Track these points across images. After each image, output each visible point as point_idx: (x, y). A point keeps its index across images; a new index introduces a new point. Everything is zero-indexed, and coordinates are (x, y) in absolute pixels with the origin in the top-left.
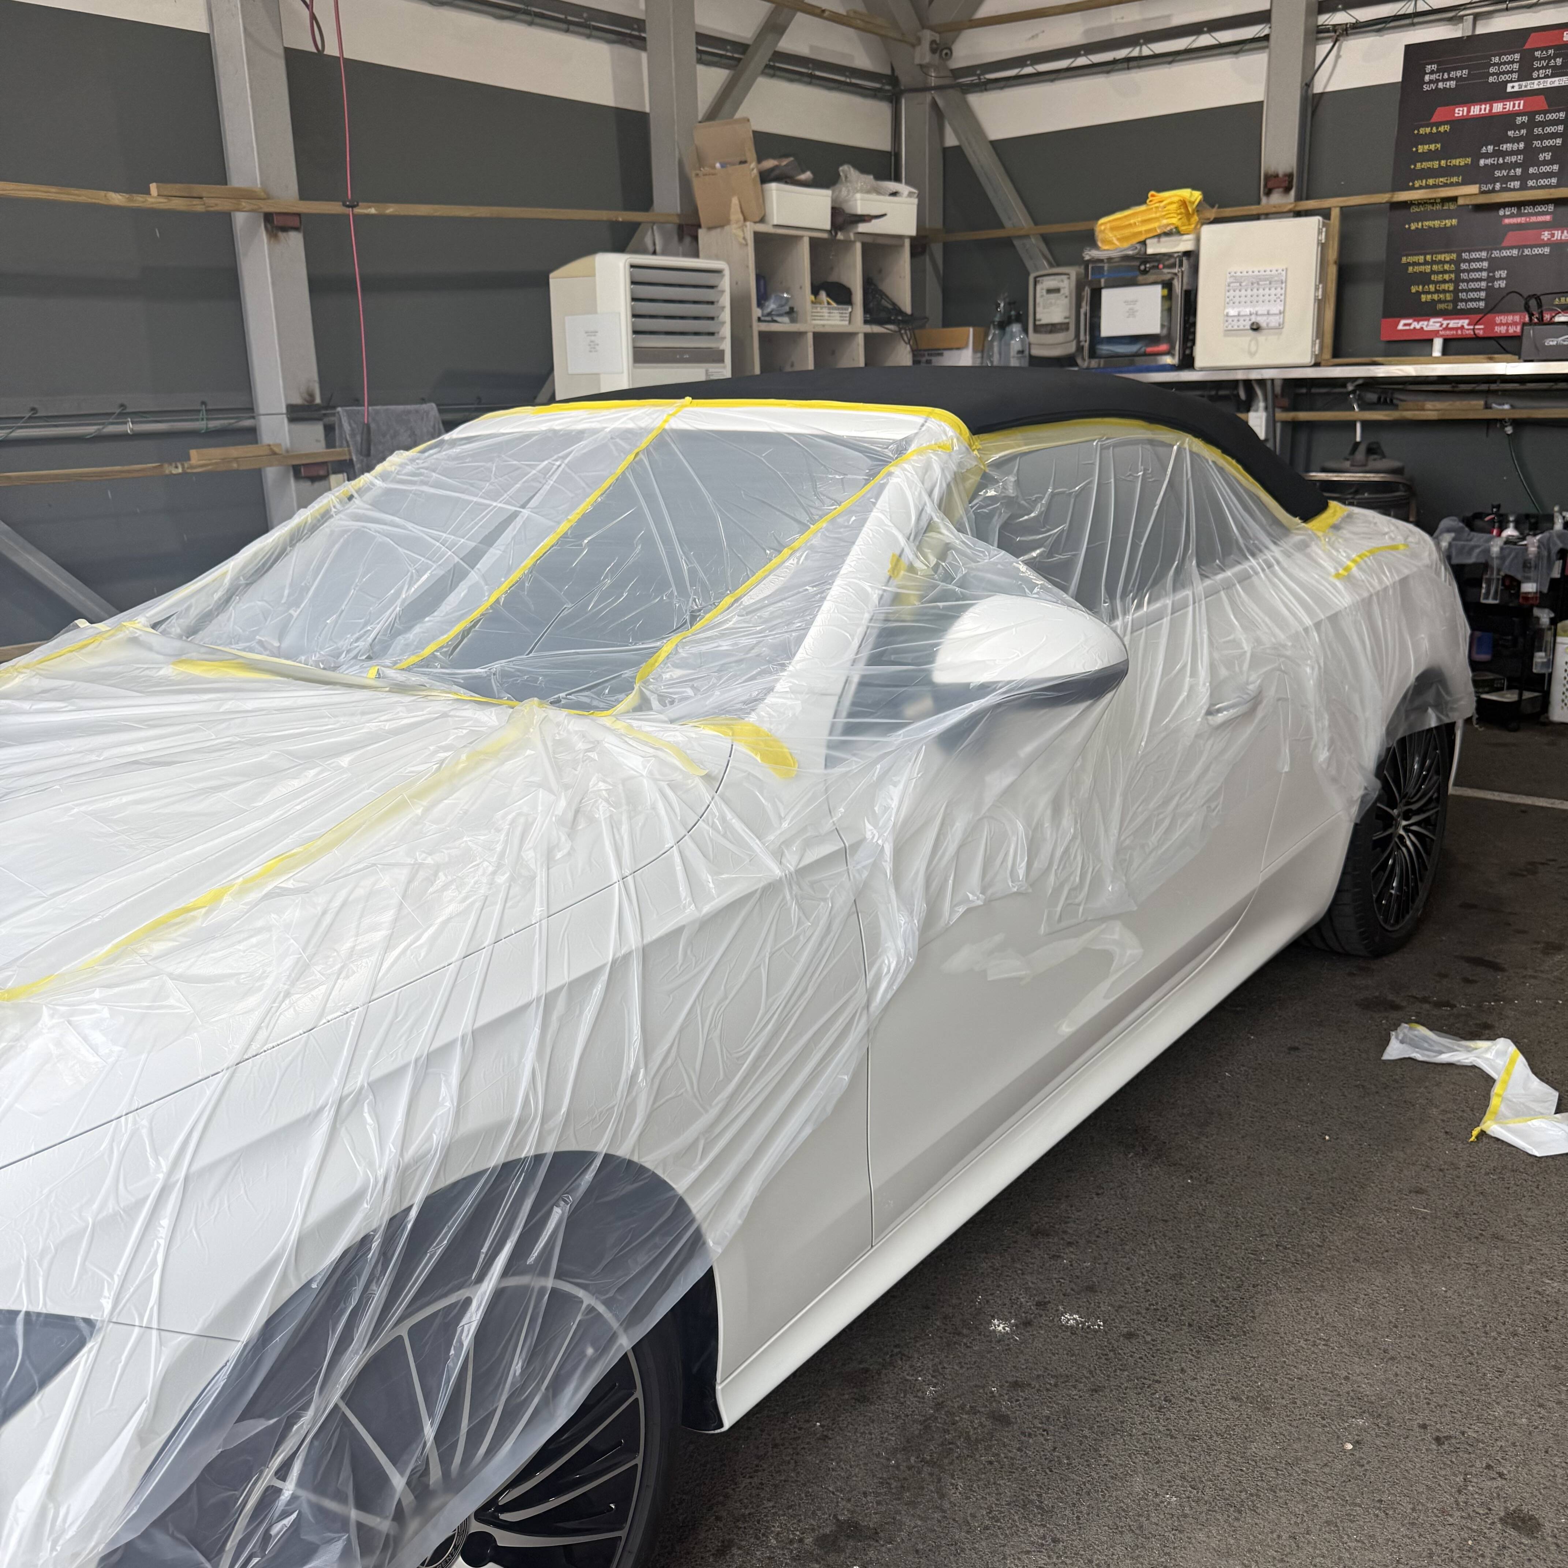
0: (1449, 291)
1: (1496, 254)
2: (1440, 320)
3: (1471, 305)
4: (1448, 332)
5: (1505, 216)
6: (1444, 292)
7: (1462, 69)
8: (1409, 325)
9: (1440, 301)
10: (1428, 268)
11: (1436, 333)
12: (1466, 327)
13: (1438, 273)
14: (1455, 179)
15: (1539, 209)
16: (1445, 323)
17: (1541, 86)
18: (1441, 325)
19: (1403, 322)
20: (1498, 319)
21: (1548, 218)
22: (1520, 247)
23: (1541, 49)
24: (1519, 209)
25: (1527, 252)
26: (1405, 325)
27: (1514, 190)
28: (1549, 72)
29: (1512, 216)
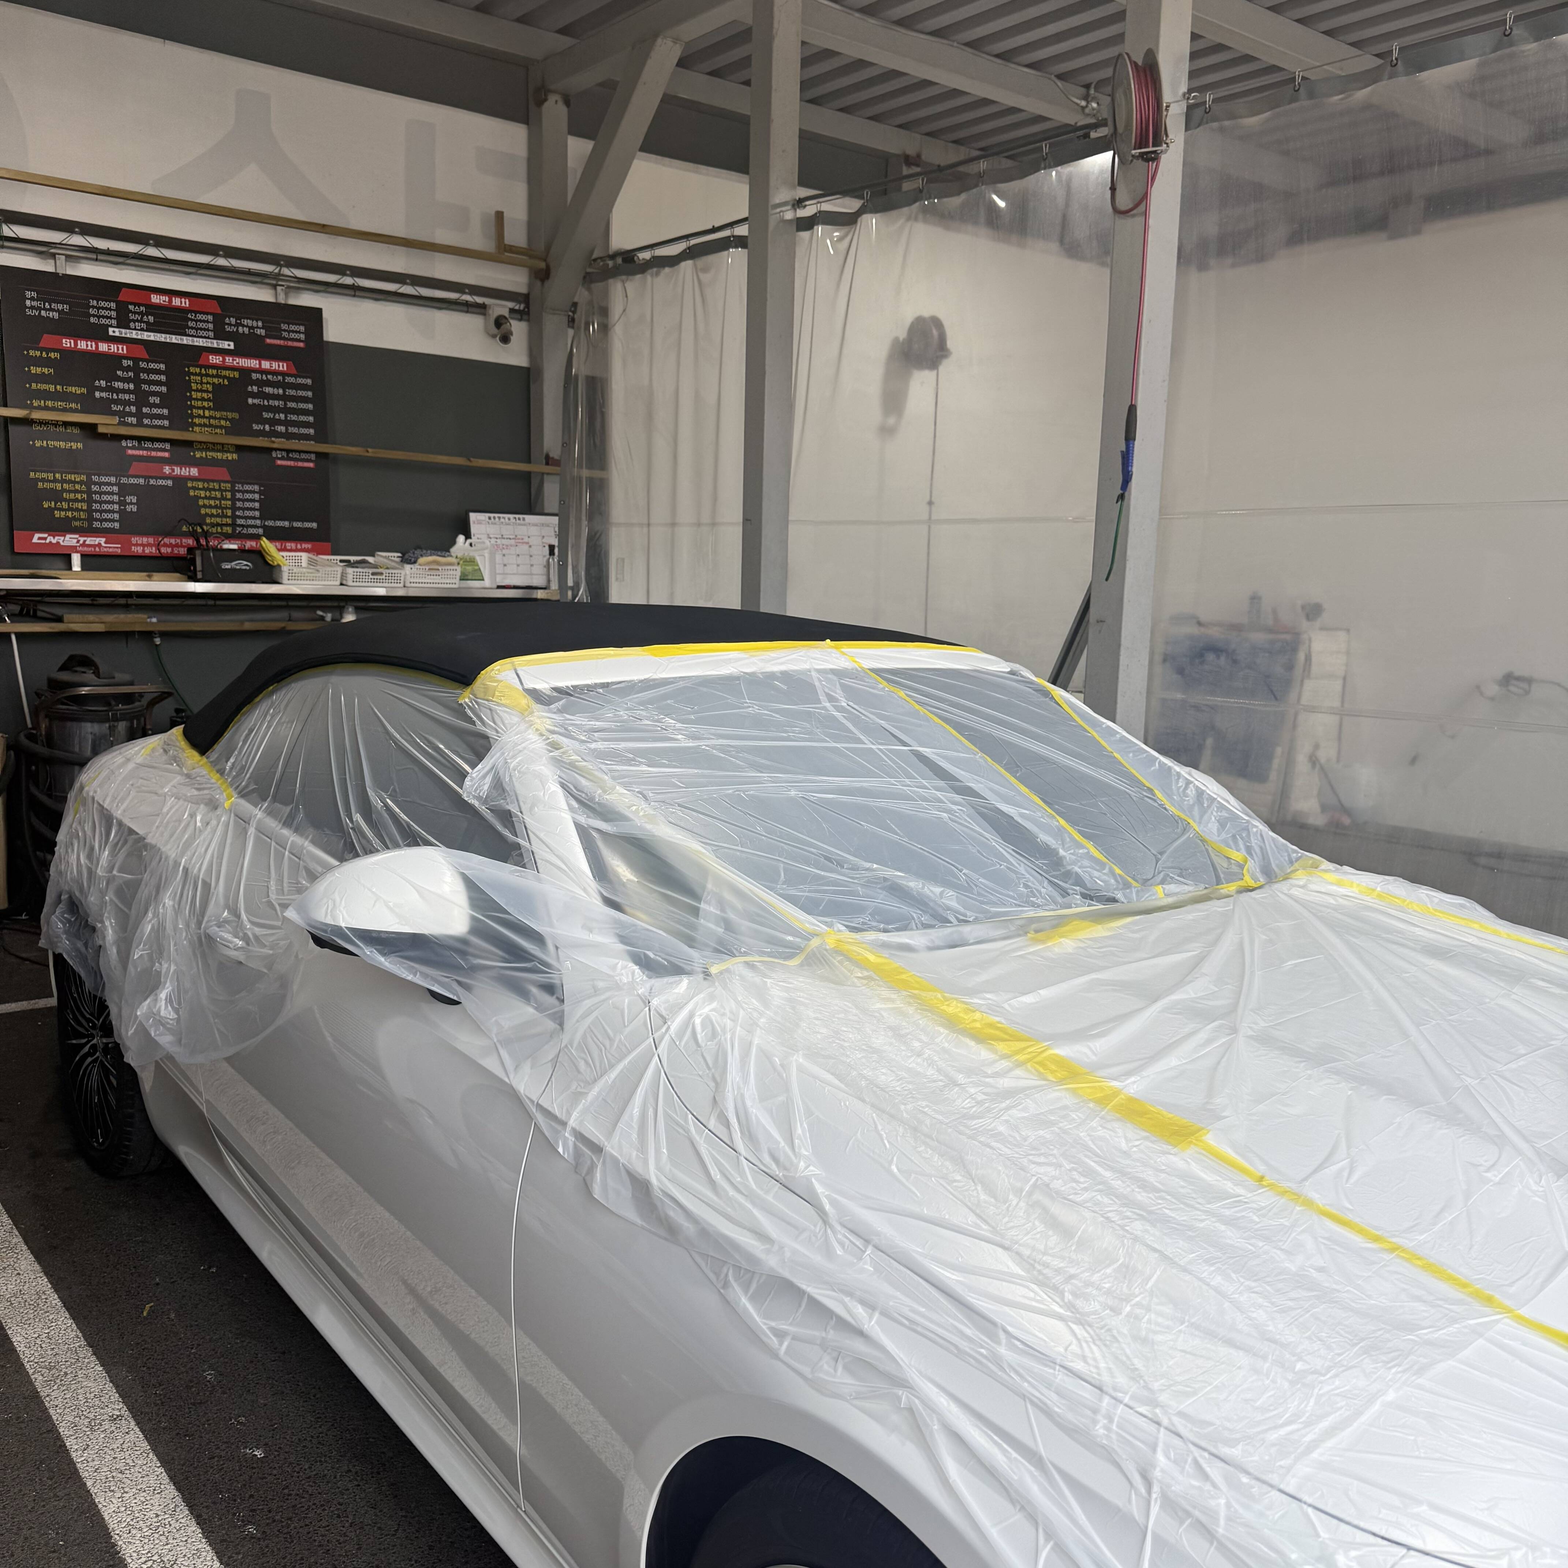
0: (82, 510)
1: (124, 480)
2: (77, 536)
3: (106, 525)
4: (86, 549)
5: (128, 447)
6: (77, 510)
7: (63, 303)
8: (45, 539)
9: (74, 518)
10: (59, 486)
11: (74, 549)
12: (103, 545)
13: (70, 491)
14: (73, 405)
15: (157, 445)
16: (82, 539)
17: (139, 337)
18: (78, 541)
19: (37, 536)
20: (134, 540)
21: (166, 455)
22: (146, 477)
23: (135, 304)
24: (140, 443)
25: (152, 482)
26: (39, 538)
27: (131, 425)
28: (144, 326)
29: (133, 448)
